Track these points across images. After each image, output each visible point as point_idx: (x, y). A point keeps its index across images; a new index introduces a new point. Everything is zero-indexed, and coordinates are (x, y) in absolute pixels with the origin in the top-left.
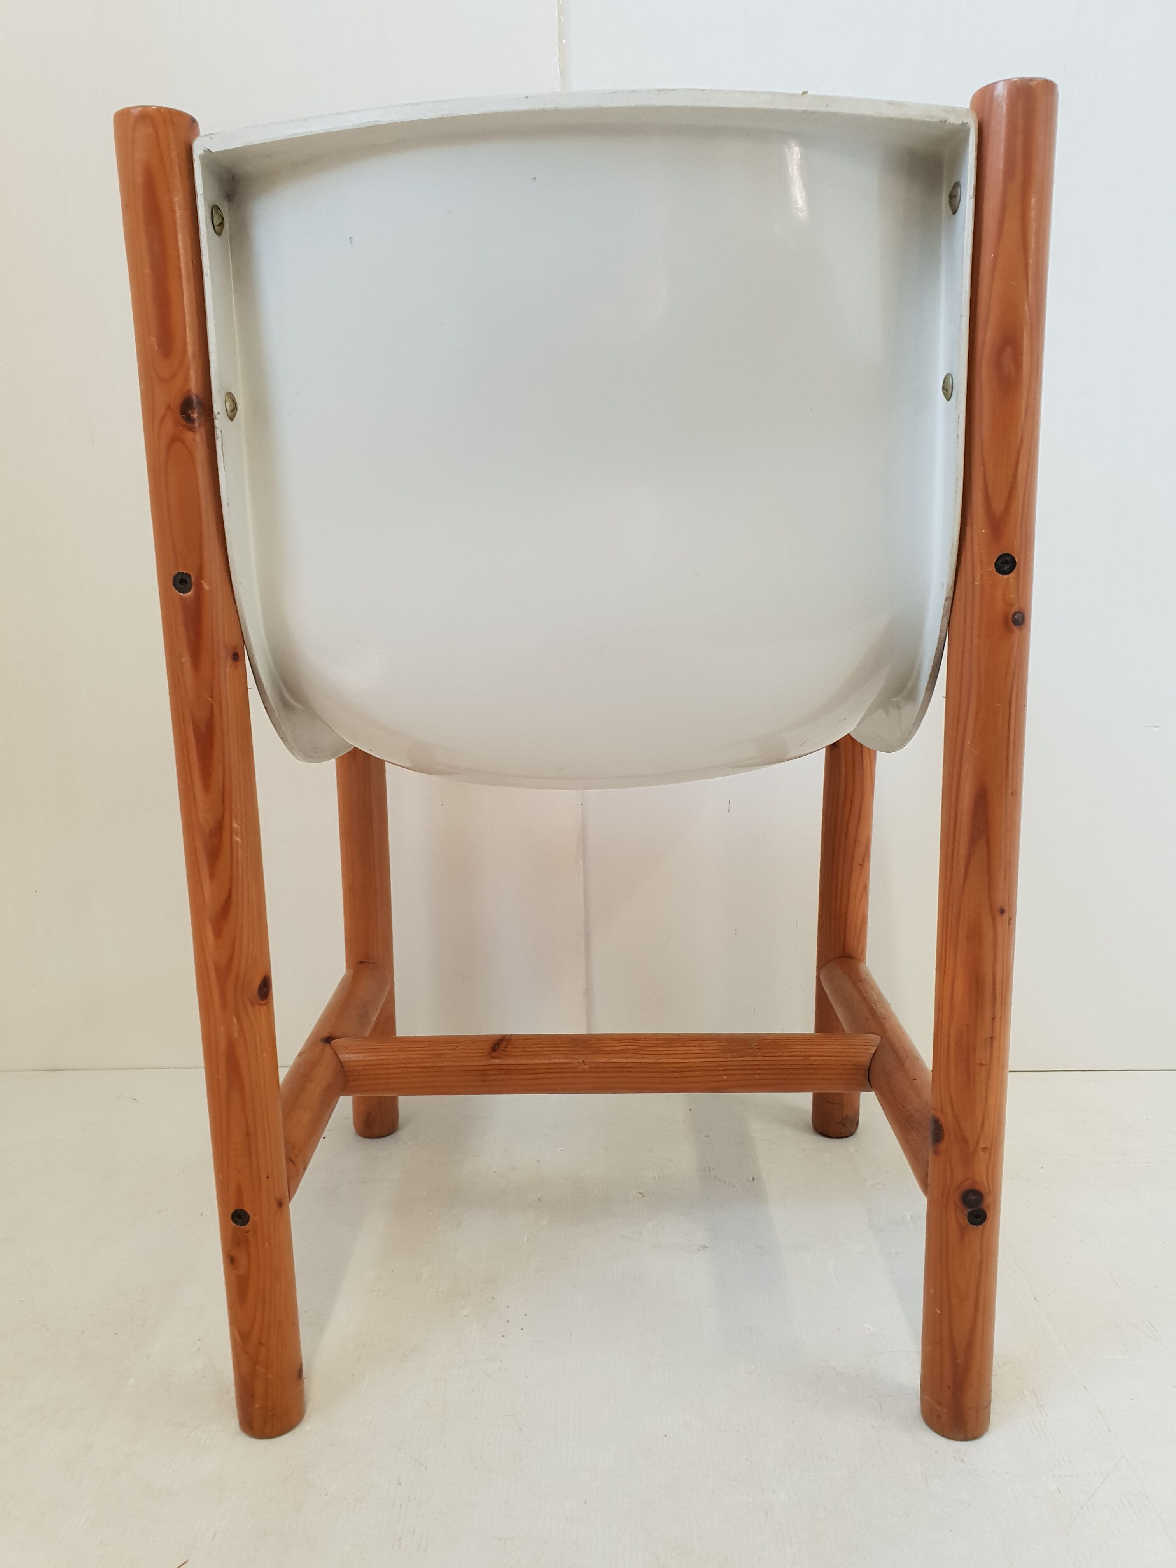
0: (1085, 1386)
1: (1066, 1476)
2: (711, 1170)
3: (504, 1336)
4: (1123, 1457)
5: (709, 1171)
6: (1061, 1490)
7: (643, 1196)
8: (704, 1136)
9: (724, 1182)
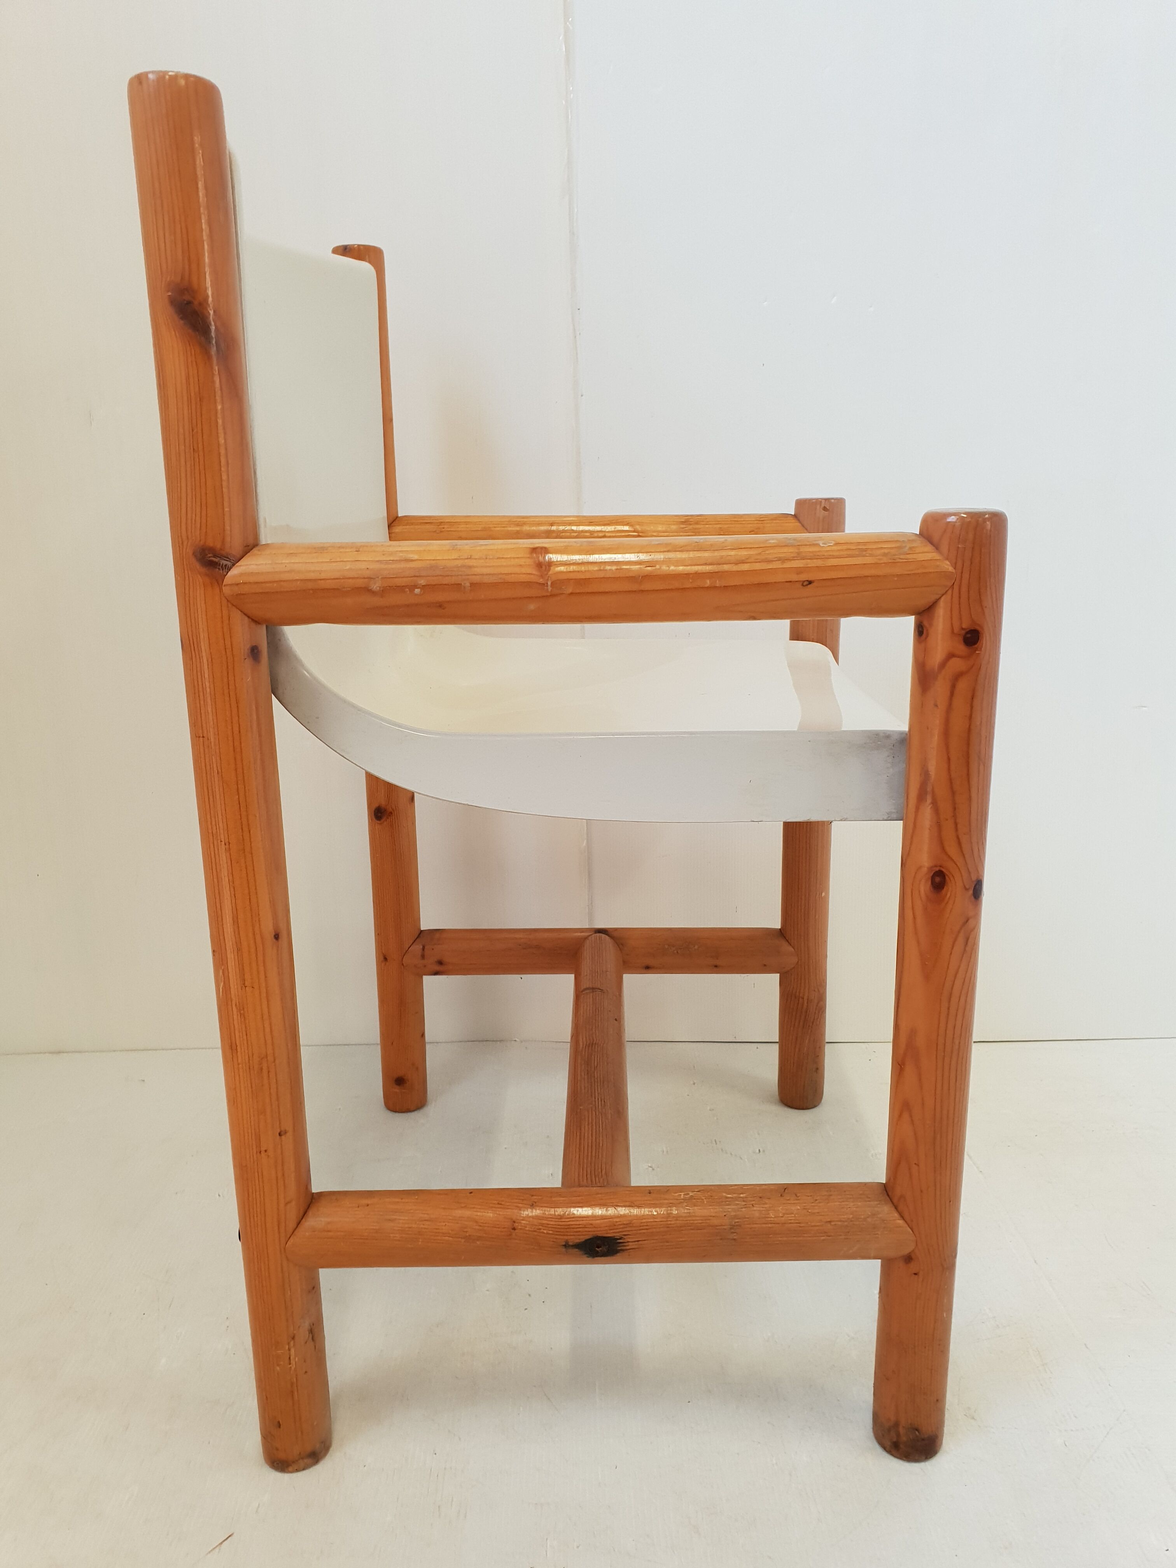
0: (1085, 1344)
1: (1072, 1430)
2: (718, 1143)
3: (526, 1309)
4: (1124, 1411)
5: (716, 1144)
6: (1067, 1445)
7: (653, 1169)
8: (709, 1108)
9: (731, 1154)
